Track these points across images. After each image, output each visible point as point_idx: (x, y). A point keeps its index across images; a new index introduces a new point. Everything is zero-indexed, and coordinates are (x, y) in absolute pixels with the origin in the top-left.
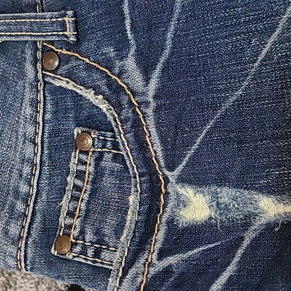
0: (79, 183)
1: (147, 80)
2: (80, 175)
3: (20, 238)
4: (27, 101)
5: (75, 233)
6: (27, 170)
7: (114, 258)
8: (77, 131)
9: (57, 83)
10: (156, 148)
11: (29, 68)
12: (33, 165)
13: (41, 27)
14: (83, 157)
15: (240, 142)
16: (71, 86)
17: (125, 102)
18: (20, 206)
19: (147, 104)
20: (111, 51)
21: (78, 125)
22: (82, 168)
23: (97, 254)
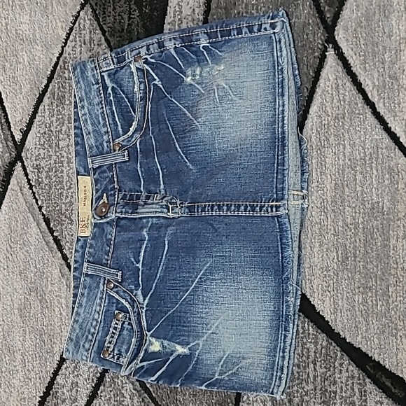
0: (114, 331)
1: (144, 300)
2: (115, 328)
3: (89, 349)
4: (98, 297)
5: (111, 350)
6: (94, 323)
7: (124, 361)
8: (116, 312)
9: (112, 294)
10: (144, 324)
11: (101, 285)
12: (97, 322)
13: (109, 273)
14: (117, 322)
15: (172, 326)
16: (117, 297)
17: (135, 305)
18: (90, 337)
19: (143, 308)
20: (133, 287)
21: (117, 310)
22: (116, 326)
23: (118, 358)
